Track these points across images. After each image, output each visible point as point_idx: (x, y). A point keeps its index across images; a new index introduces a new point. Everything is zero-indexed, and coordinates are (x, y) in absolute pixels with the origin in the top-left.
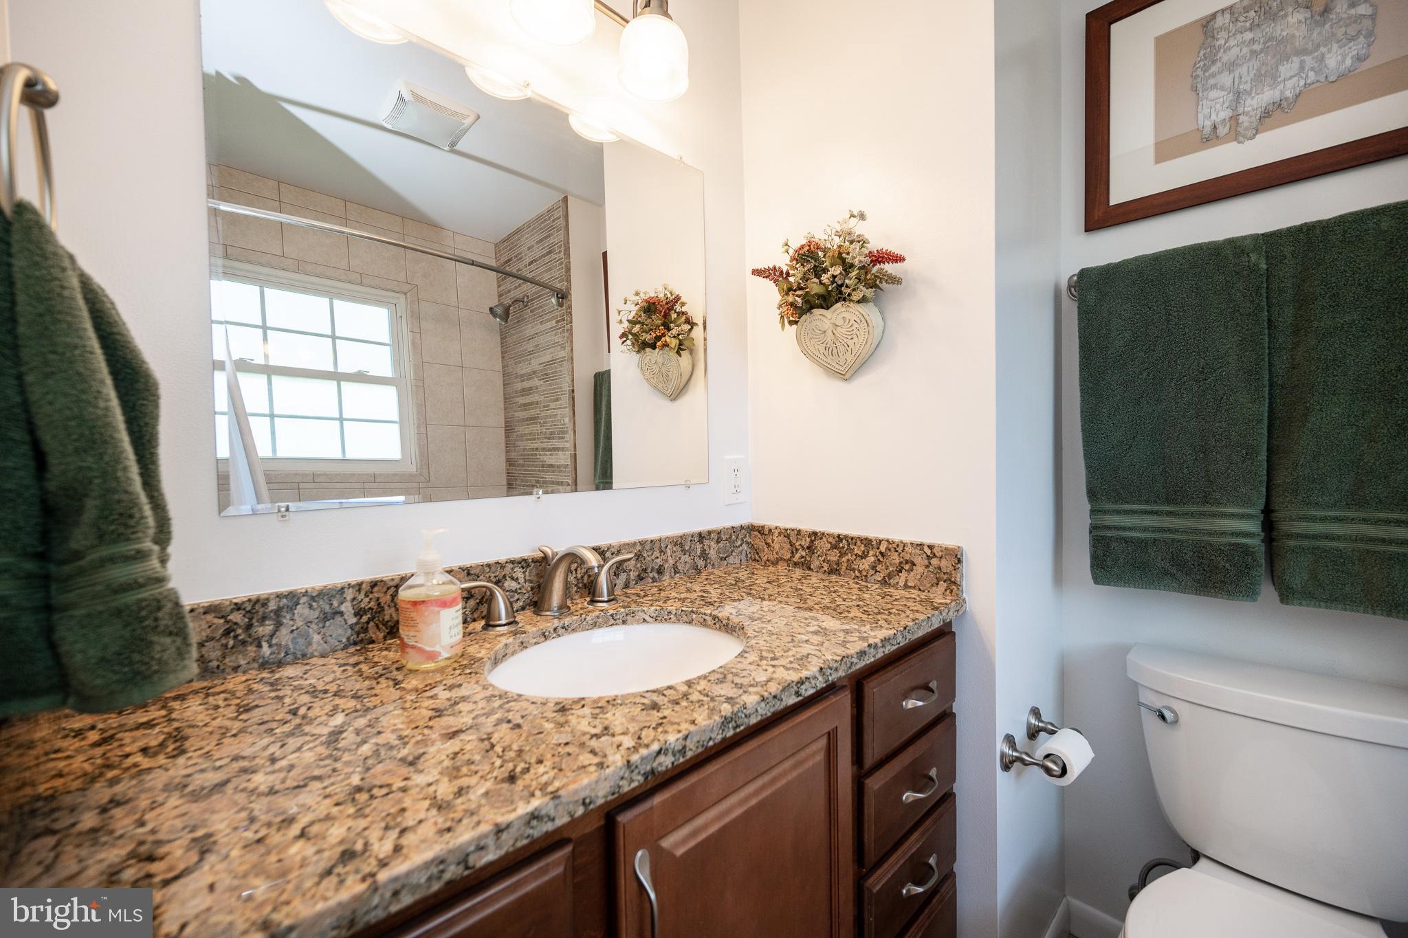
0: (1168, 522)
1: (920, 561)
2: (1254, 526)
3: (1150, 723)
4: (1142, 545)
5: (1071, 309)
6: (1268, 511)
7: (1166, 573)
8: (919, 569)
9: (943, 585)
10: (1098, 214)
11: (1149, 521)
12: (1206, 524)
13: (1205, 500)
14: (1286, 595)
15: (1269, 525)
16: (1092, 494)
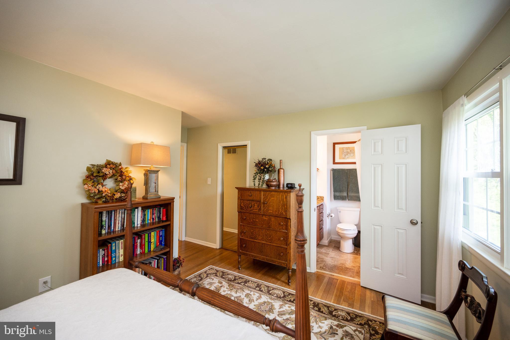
0: (340, 194)
1: (320, 198)
2: (346, 194)
3: (339, 213)
4: (338, 196)
5: (332, 172)
6: (347, 193)
7: (340, 199)
8: (320, 199)
9: (322, 200)
10: (334, 163)
11: (339, 194)
12: (343, 194)
13: (343, 192)
14: (349, 200)
15: (347, 194)
16: (334, 191)
